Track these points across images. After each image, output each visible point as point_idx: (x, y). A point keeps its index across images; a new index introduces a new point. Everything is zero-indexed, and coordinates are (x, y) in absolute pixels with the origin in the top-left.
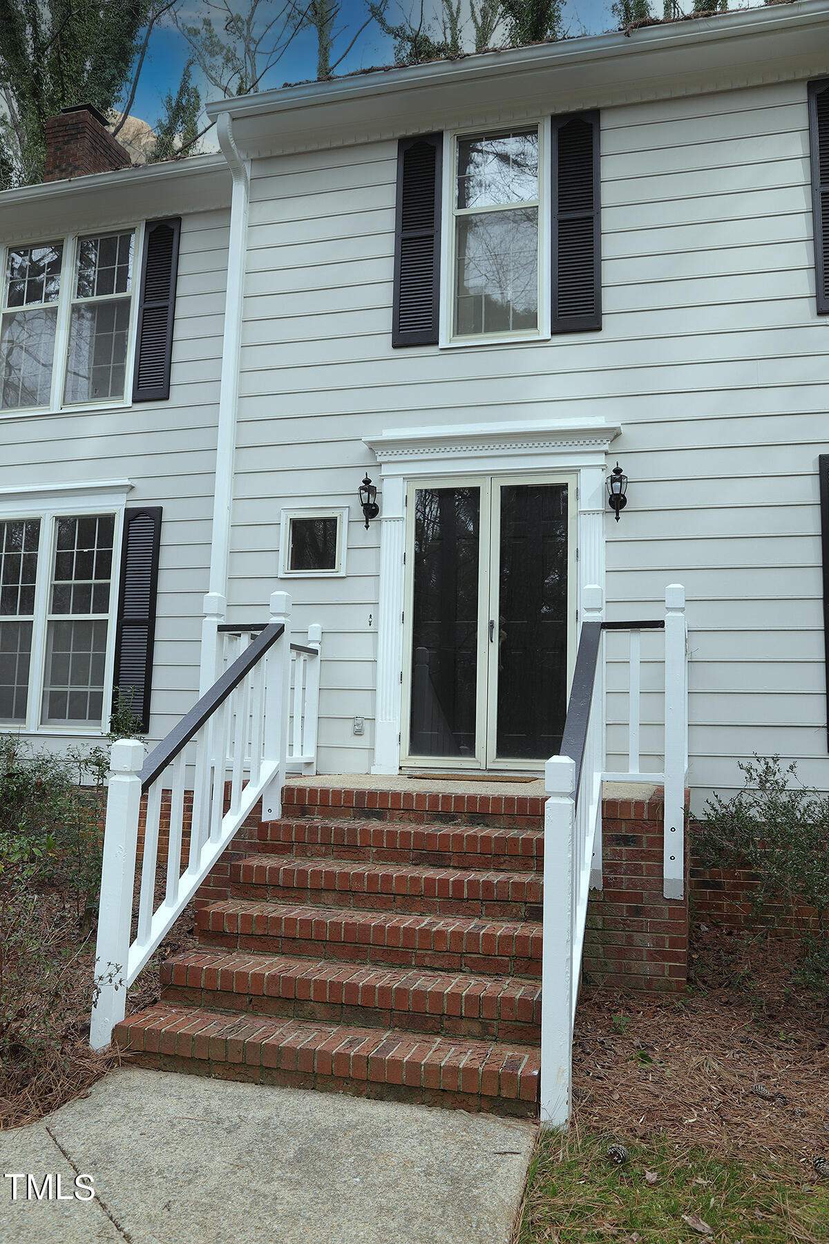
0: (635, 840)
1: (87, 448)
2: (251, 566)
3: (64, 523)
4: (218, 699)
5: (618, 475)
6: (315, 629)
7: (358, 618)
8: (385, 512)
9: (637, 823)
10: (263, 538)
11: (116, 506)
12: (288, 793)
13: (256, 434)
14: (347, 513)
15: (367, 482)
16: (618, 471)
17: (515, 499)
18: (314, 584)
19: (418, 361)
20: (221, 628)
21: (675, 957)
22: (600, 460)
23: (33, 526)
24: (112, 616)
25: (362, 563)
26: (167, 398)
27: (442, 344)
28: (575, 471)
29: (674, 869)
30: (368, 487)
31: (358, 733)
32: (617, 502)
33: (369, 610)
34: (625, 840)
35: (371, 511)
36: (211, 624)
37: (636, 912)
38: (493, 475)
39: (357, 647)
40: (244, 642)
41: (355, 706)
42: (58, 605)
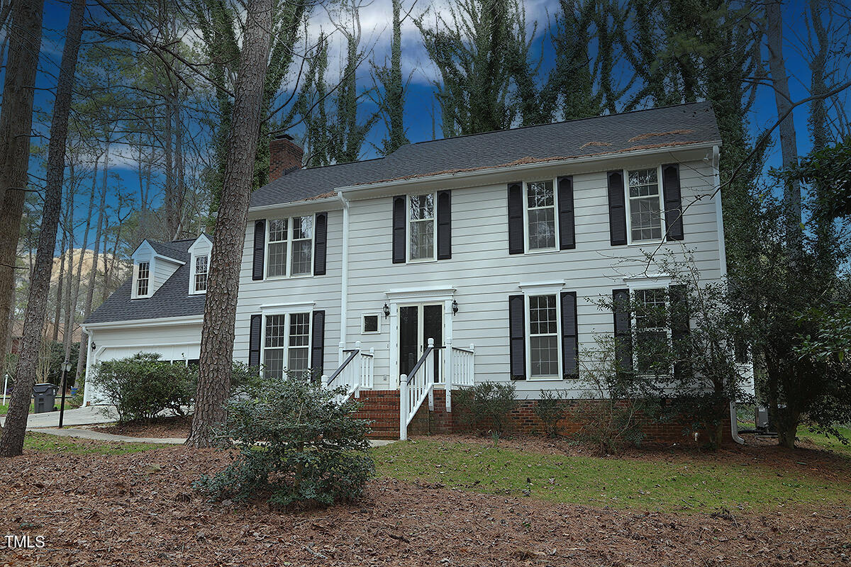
0: (441, 399)
1: (299, 291)
2: (352, 331)
3: (293, 316)
4: (343, 368)
5: (455, 303)
6: (372, 349)
7: (384, 346)
8: (391, 314)
9: (441, 395)
10: (356, 322)
11: (310, 310)
12: (361, 392)
13: (354, 290)
14: (380, 314)
15: (386, 305)
16: (455, 301)
17: (428, 309)
18: (371, 336)
19: (400, 267)
20: (344, 351)
21: (449, 426)
22: (451, 298)
23: (283, 317)
24: (310, 346)
25: (385, 329)
26: (325, 274)
27: (407, 263)
28: (444, 301)
29: (448, 405)
30: (386, 307)
31: (385, 380)
32: (455, 310)
33: (388, 343)
34: (438, 399)
35: (387, 314)
36: (341, 350)
37: (441, 416)
38: (421, 303)
39: (384, 354)
40: (350, 354)
41: (384, 372)
42: (292, 342)
